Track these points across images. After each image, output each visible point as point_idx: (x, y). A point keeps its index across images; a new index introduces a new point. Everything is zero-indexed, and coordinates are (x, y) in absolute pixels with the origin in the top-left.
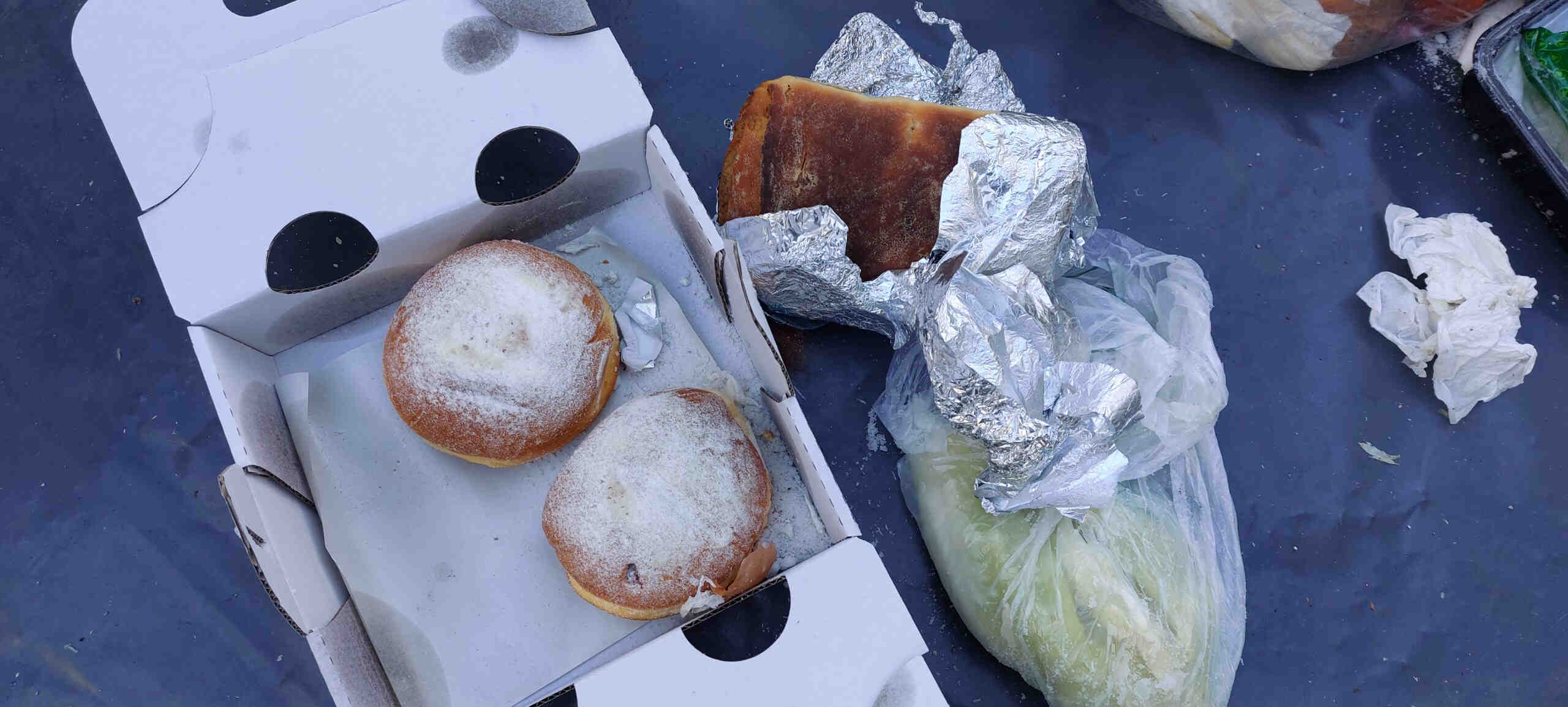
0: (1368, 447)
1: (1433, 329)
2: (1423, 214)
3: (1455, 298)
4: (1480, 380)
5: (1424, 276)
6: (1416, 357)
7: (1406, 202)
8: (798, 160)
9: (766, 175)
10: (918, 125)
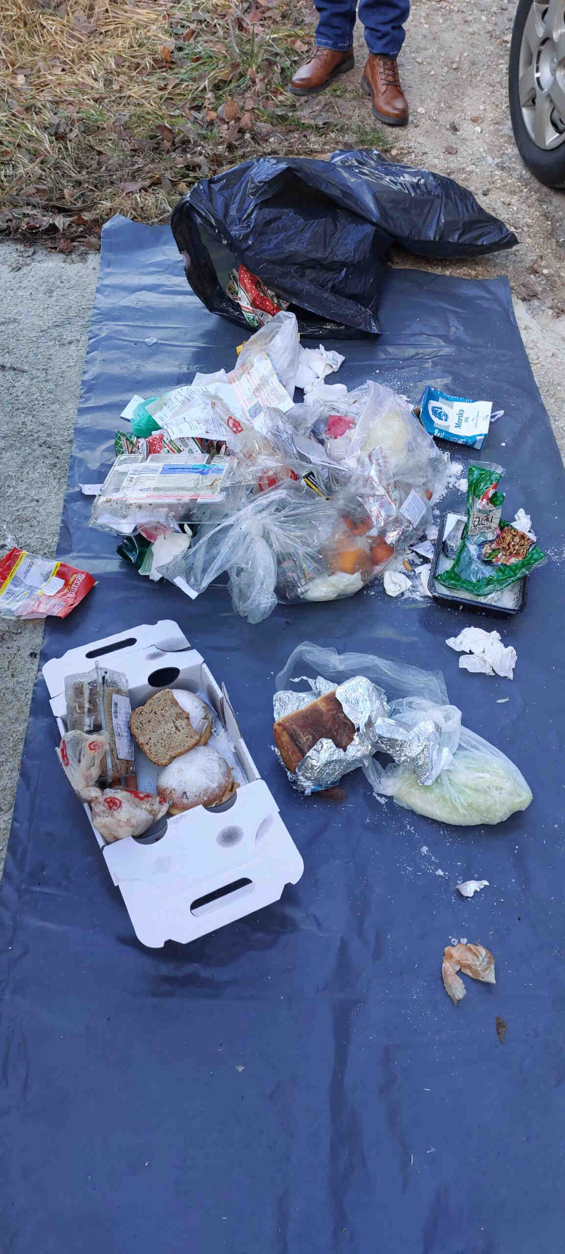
0: (499, 701)
1: (485, 661)
2: (456, 636)
3: (482, 650)
4: (508, 664)
5: (470, 651)
6: (488, 671)
7: (449, 637)
8: (302, 735)
9: (297, 746)
10: (323, 704)
